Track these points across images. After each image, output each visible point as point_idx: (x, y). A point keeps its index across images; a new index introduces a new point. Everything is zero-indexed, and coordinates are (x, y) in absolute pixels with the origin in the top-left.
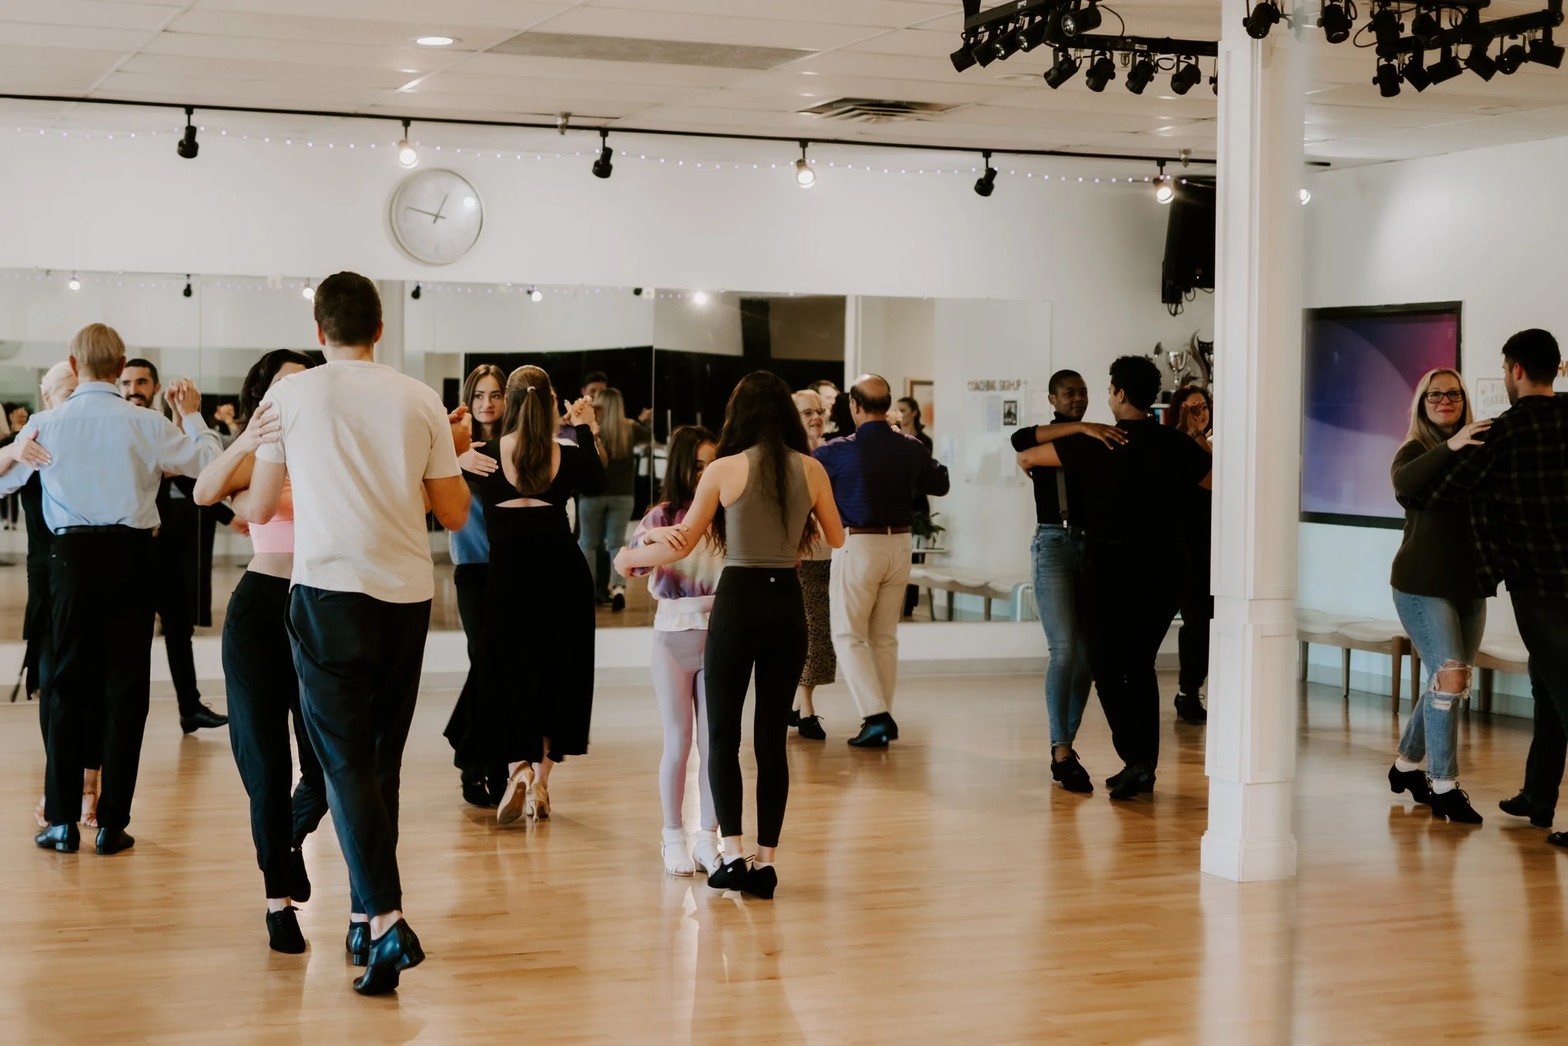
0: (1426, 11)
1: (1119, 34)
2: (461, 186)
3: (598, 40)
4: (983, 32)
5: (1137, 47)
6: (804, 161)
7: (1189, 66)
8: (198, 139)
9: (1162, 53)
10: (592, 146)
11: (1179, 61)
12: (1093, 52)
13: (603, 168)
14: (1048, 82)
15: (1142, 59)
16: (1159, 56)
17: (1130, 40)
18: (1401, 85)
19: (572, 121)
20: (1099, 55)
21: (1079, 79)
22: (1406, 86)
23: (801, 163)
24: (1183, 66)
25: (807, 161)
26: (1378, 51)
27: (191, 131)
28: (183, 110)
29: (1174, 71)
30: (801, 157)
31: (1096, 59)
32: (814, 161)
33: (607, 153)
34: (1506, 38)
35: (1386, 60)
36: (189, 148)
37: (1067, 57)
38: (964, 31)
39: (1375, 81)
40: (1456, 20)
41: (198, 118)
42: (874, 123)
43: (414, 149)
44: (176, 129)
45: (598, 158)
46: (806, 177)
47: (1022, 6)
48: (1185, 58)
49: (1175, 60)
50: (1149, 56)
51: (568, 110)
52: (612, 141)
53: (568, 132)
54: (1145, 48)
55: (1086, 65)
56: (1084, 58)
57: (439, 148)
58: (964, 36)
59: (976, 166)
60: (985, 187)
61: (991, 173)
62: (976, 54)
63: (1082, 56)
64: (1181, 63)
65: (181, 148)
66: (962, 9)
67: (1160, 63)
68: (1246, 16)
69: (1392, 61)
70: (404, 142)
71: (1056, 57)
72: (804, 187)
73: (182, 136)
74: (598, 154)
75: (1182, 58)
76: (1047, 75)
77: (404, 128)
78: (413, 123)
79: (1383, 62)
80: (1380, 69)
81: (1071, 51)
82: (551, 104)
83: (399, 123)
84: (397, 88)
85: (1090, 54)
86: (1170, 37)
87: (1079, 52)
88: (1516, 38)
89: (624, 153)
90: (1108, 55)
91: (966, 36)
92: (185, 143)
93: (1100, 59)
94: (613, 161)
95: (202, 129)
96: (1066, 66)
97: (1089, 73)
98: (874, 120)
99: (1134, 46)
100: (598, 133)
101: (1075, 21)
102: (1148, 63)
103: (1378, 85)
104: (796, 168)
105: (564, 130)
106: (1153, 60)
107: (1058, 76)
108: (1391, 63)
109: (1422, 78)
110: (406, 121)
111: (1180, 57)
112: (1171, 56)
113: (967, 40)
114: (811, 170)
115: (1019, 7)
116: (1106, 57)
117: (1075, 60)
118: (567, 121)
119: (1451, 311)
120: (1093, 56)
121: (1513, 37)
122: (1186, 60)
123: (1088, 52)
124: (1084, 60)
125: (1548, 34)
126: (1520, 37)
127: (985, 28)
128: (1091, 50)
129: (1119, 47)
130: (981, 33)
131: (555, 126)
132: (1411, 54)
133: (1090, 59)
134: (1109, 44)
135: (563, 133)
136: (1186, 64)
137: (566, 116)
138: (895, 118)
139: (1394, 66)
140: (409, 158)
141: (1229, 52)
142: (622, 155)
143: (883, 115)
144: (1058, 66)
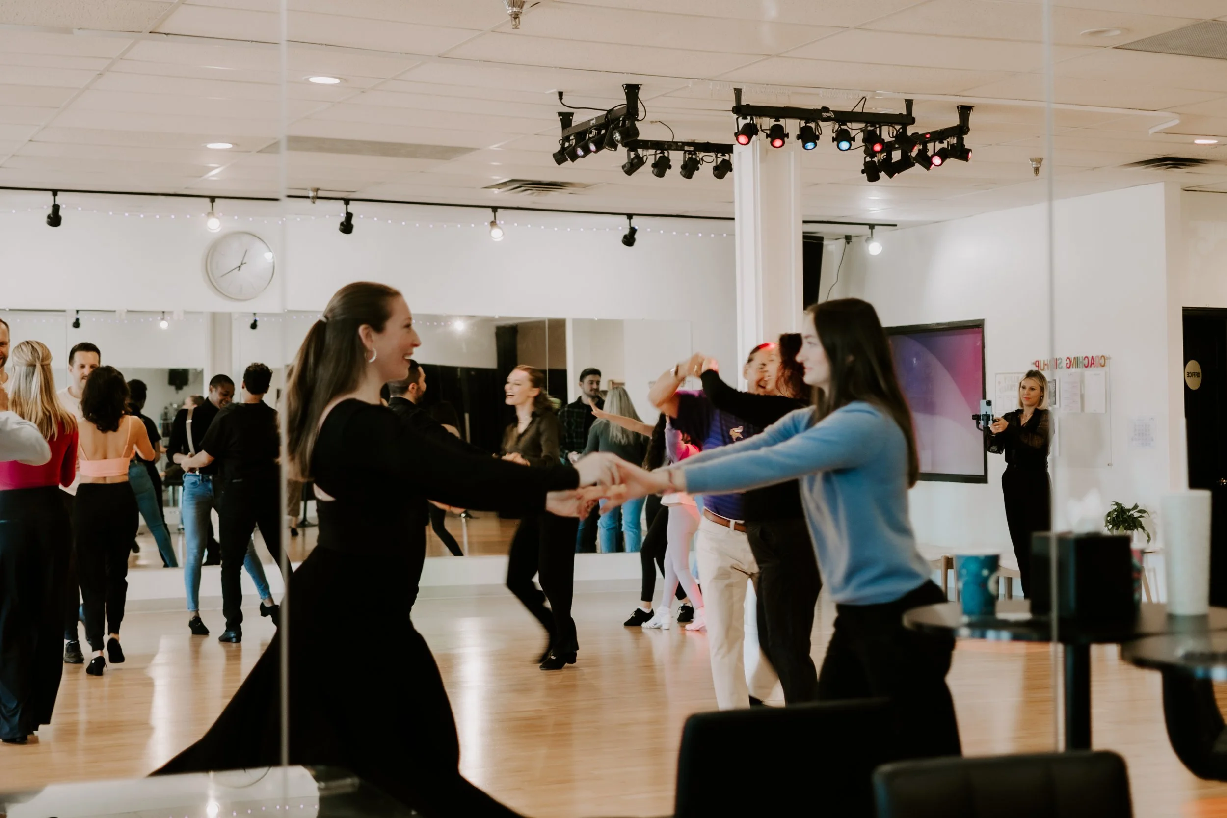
0: (872, 128)
1: (671, 140)
2: (258, 244)
3: (323, 140)
4: (573, 139)
5: (686, 148)
6: (495, 222)
7: (724, 160)
8: (61, 213)
9: (704, 152)
10: (338, 211)
11: (717, 157)
12: (656, 152)
13: (347, 227)
14: (625, 171)
15: (690, 156)
16: (702, 154)
17: (680, 144)
18: (880, 174)
19: (320, 194)
20: (660, 153)
21: (647, 169)
22: (882, 174)
23: (493, 223)
24: (719, 160)
25: (498, 222)
26: (865, 152)
27: (56, 208)
28: (50, 193)
29: (714, 164)
30: (493, 219)
31: (658, 156)
32: (502, 222)
33: (349, 216)
34: (937, 143)
35: (870, 158)
36: (55, 220)
37: (637, 156)
38: (562, 138)
39: (863, 172)
40: (893, 133)
41: (61, 199)
42: (536, 196)
43: (218, 218)
44: (45, 207)
45: (343, 219)
46: (497, 234)
47: (593, 123)
48: (721, 155)
49: (714, 156)
50: (695, 154)
51: (317, 186)
52: (353, 207)
53: (318, 201)
54: (692, 149)
55: (651, 160)
56: (650, 156)
57: (236, 218)
58: (561, 142)
59: (622, 226)
60: (629, 240)
61: (633, 231)
62: (567, 154)
63: (648, 154)
64: (718, 159)
65: (49, 220)
66: (560, 125)
67: (704, 158)
68: (737, 131)
69: (874, 158)
70: (211, 214)
71: (629, 155)
72: (496, 240)
73: (49, 211)
74: (342, 217)
75: (719, 155)
76: (623, 167)
77: (211, 204)
78: (217, 200)
79: (868, 159)
80: (866, 164)
81: (640, 151)
82: (306, 183)
83: (208, 200)
84: (201, 177)
85: (654, 153)
86: (709, 142)
87: (645, 152)
88: (943, 143)
89: (362, 217)
90: (666, 154)
91: (563, 142)
92: (52, 216)
93: (660, 157)
94: (353, 222)
95: (64, 206)
96: (635, 161)
97: (654, 166)
98: (535, 194)
99: (684, 148)
100: (342, 202)
101: (621, 134)
102: (695, 159)
103: (865, 174)
104: (489, 227)
105: (315, 200)
106: (699, 157)
107: (632, 167)
108: (873, 160)
109: (892, 169)
110: (213, 199)
111: (717, 154)
112: (712, 154)
113: (563, 145)
114: (500, 228)
115: (591, 124)
116: (664, 155)
117: (643, 157)
118: (317, 194)
119: (977, 327)
120: (655, 154)
121: (941, 142)
122: (722, 157)
123: (652, 151)
124: (649, 157)
125: (961, 141)
126: (946, 142)
127: (574, 136)
128: (655, 150)
129: (673, 148)
130: (571, 140)
131: (308, 197)
132: (885, 154)
133: (654, 156)
134: (666, 146)
135: (314, 203)
136: (722, 159)
137: (317, 190)
138: (552, 193)
139: (874, 162)
140: (215, 225)
141: (740, 152)
142: (360, 218)
143: (543, 190)
144: (630, 161)
